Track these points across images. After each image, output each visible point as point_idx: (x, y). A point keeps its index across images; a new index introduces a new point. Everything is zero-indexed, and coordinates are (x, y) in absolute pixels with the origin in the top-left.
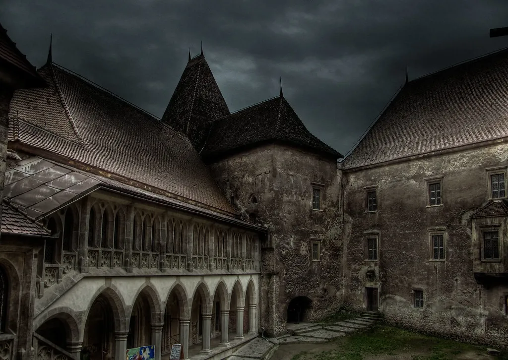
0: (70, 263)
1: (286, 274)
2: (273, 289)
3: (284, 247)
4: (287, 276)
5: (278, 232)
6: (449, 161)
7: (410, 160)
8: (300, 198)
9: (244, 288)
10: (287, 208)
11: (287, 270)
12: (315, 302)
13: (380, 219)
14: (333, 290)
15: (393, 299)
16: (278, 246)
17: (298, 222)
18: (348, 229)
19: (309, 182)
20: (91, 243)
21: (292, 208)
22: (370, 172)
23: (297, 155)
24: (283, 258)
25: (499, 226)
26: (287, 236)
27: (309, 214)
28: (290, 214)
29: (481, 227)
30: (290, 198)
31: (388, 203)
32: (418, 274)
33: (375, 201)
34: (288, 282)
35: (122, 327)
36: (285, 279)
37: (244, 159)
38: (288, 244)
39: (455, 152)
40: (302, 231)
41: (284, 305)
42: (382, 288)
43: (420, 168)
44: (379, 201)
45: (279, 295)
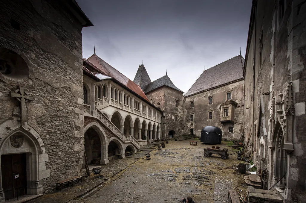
0: (106, 101)
5: (166, 112)
6: (215, 91)
7: (204, 92)
8: (172, 103)
9: (157, 126)
10: (168, 106)
11: (168, 123)
12: (176, 132)
13: (194, 109)
14: (181, 130)
15: (198, 131)
16: (166, 116)
17: (171, 110)
18: (186, 113)
19: (174, 99)
20: (112, 97)
21: (170, 106)
22: (192, 97)
24: (167, 120)
25: (229, 107)
26: (168, 113)
27: (174, 108)
28: (169, 107)
29: (223, 108)
30: (169, 103)
31: (197, 105)
32: (205, 124)
33: (193, 105)
35: (122, 124)
36: (168, 125)
37: (156, 93)
38: (169, 116)
39: (217, 88)
40: (172, 113)
41: (168, 132)
42: (195, 128)
43: (207, 94)
44: (194, 104)
45: (166, 129)
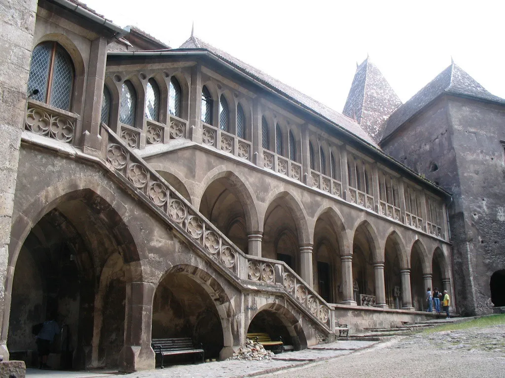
0: (180, 130)
1: (482, 242)
2: (467, 258)
3: (475, 211)
4: (483, 244)
5: (466, 193)
8: (488, 158)
10: (472, 168)
11: (483, 237)
16: (468, 209)
17: (489, 184)
19: (496, 140)
21: (480, 168)
23: (477, 112)
24: (476, 224)
26: (477, 199)
27: (501, 175)
28: (477, 174)
30: (474, 157)
34: (487, 252)
36: (481, 248)
37: (419, 129)
38: (480, 207)
40: (496, 194)
41: (485, 278)
45: (477, 266)
